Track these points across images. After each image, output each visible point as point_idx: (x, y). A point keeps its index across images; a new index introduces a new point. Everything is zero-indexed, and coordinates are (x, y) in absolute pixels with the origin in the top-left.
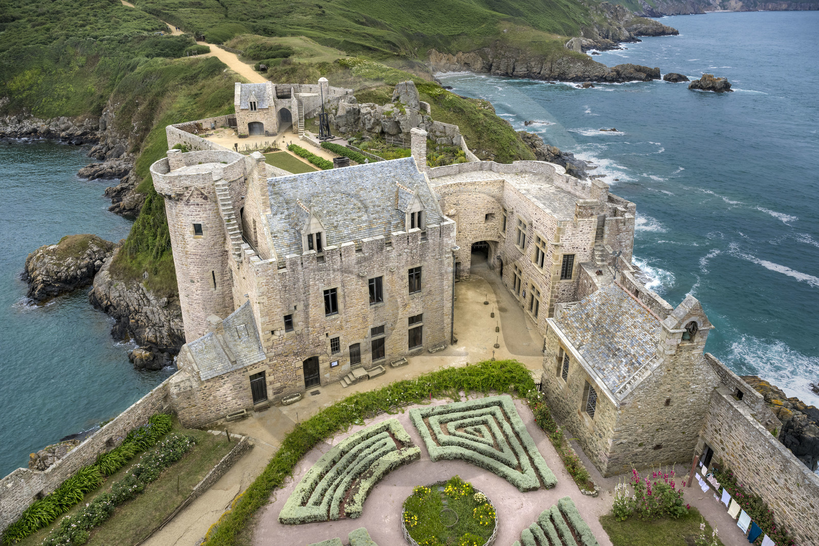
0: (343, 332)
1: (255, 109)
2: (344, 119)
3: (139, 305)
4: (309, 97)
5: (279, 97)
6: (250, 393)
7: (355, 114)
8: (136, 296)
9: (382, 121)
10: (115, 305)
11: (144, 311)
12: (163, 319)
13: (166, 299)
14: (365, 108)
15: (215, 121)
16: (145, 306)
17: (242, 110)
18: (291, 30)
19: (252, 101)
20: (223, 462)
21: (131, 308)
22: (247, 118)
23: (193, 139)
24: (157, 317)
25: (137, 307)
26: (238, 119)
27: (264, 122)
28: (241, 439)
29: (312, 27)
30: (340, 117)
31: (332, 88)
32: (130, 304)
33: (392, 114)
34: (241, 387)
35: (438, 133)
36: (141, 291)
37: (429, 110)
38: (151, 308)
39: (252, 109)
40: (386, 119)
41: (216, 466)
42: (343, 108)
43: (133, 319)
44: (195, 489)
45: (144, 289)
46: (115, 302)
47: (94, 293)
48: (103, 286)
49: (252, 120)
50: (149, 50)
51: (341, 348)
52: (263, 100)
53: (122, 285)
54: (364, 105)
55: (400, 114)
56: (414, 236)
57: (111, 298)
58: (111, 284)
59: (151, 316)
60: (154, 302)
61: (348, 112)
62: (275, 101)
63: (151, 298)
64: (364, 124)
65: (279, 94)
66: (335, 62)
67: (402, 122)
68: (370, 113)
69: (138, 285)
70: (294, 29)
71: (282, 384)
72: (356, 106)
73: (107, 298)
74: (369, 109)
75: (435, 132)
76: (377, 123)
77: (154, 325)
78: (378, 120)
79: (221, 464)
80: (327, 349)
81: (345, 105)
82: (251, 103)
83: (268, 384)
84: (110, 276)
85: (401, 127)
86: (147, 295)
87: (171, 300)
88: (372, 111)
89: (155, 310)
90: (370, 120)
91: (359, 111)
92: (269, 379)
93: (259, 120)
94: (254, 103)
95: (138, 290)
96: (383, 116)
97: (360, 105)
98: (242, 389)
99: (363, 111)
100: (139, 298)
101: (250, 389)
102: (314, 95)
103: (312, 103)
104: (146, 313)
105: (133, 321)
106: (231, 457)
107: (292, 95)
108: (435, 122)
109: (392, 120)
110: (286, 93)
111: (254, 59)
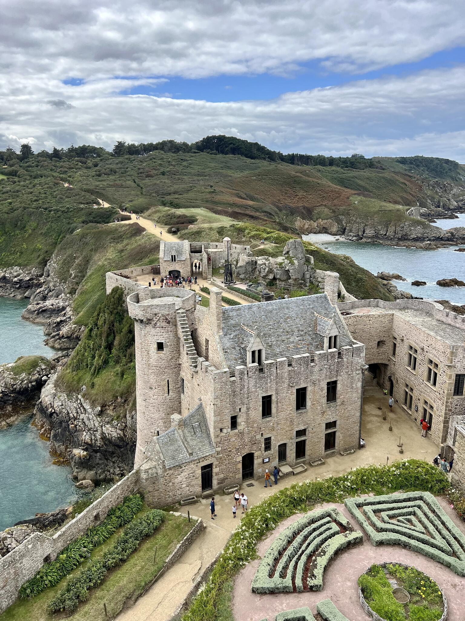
0: (274, 433)
1: (175, 261)
2: (244, 268)
3: (77, 413)
4: (216, 252)
5: (192, 252)
6: (200, 482)
7: (252, 264)
8: (75, 405)
9: (275, 270)
10: (58, 412)
11: (81, 417)
12: (97, 425)
13: (99, 408)
14: (260, 260)
15: (142, 270)
16: (82, 413)
17: (165, 261)
18: (191, 204)
19: (173, 255)
20: (186, 539)
21: (71, 415)
22: (168, 267)
23: (128, 282)
24: (92, 422)
25: (75, 415)
26: (161, 268)
27: (181, 271)
28: (198, 520)
29: (207, 201)
30: (240, 267)
31: (234, 245)
32: (70, 412)
33: (283, 265)
34: (194, 476)
35: (319, 279)
36: (79, 401)
37: (312, 262)
38: (87, 415)
39: (172, 261)
40: (279, 268)
41: (181, 542)
42: (243, 260)
43: (72, 424)
44: (167, 561)
45: (82, 399)
46: (58, 410)
47: (41, 402)
48: (49, 397)
49: (171, 269)
50: (84, 218)
51: (272, 447)
52: (181, 254)
53: (64, 396)
54: (260, 258)
55: (290, 264)
56: (332, 355)
57: (55, 407)
58: (55, 395)
59: (87, 423)
60: (90, 410)
61: (247, 263)
62: (190, 255)
63: (87, 406)
64: (260, 272)
65: (192, 250)
66: (231, 226)
67: (291, 271)
68: (265, 264)
69: (77, 397)
70: (193, 203)
71: (225, 475)
72: (254, 259)
73: (51, 407)
74: (264, 261)
75: (317, 278)
76: (271, 271)
77: (89, 430)
78: (271, 269)
79: (185, 541)
80: (261, 447)
81: (244, 259)
82: (172, 256)
83: (214, 474)
84: (54, 388)
85: (290, 274)
86: (84, 405)
87: (104, 409)
88: (267, 262)
89: (91, 417)
90: (265, 269)
91: (256, 262)
92: (215, 470)
93: (177, 269)
94: (175, 256)
95: (77, 401)
96: (276, 266)
97: (257, 258)
98: (194, 478)
99: (259, 262)
100: (78, 407)
101: (200, 478)
102: (219, 250)
103: (218, 257)
104: (83, 419)
105: (73, 425)
106: (192, 535)
107: (203, 250)
108: (318, 271)
109: (283, 269)
110: (197, 249)
111: (166, 224)
